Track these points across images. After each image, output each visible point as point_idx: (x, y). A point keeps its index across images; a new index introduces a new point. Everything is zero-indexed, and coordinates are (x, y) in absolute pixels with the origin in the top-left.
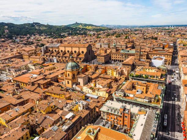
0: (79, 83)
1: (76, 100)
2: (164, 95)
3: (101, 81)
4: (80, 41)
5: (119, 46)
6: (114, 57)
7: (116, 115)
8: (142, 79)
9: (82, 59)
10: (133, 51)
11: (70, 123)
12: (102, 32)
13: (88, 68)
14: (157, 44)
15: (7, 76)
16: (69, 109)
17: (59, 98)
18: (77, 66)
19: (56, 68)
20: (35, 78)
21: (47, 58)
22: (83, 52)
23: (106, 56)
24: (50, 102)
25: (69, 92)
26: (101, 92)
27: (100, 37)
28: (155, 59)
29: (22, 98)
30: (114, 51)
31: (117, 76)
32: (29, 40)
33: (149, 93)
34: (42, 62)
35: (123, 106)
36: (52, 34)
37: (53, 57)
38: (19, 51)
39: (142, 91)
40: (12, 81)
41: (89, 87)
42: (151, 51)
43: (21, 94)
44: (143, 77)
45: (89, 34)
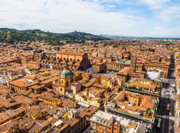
0: (72, 90)
1: (67, 108)
2: (157, 109)
3: (93, 90)
4: (77, 49)
5: (116, 56)
6: (109, 67)
7: (105, 126)
8: (136, 91)
9: (77, 67)
10: (129, 62)
11: (58, 131)
12: (99, 41)
13: (82, 77)
14: (153, 56)
15: (4, 80)
16: (59, 116)
17: (50, 105)
18: (71, 74)
19: (51, 74)
20: (30, 83)
21: (44, 64)
22: (78, 60)
23: (101, 66)
24: (41, 107)
25: (61, 99)
26: (93, 101)
27: (98, 47)
28: (151, 71)
29: (15, 102)
30: (110, 61)
31: (111, 86)
32: (29, 46)
33: (141, 106)
34: (39, 67)
35: (113, 117)
36: (52, 41)
37: (49, 63)
38: (18, 56)
39: (134, 104)
40: (8, 84)
41: (81, 95)
42: (147, 62)
43: (15, 98)
44: (136, 88)
45: (87, 43)
